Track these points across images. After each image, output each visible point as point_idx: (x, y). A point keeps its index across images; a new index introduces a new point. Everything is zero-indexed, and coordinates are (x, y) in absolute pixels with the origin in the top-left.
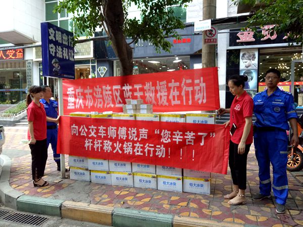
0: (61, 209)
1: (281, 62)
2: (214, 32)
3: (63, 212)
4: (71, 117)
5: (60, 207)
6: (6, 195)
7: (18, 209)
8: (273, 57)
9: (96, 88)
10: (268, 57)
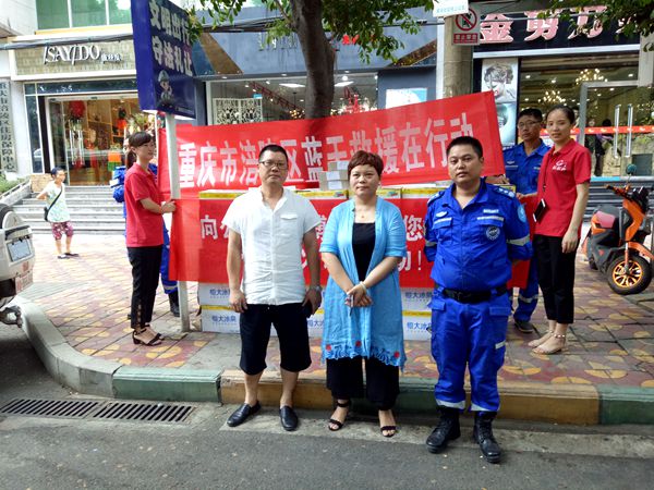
0: (219, 387)
1: (550, 87)
2: (472, 20)
3: (223, 392)
4: (201, 202)
5: (218, 383)
6: (81, 369)
7: (117, 396)
8: (538, 77)
9: (245, 144)
10: (528, 77)
